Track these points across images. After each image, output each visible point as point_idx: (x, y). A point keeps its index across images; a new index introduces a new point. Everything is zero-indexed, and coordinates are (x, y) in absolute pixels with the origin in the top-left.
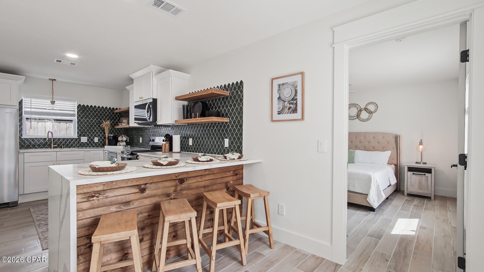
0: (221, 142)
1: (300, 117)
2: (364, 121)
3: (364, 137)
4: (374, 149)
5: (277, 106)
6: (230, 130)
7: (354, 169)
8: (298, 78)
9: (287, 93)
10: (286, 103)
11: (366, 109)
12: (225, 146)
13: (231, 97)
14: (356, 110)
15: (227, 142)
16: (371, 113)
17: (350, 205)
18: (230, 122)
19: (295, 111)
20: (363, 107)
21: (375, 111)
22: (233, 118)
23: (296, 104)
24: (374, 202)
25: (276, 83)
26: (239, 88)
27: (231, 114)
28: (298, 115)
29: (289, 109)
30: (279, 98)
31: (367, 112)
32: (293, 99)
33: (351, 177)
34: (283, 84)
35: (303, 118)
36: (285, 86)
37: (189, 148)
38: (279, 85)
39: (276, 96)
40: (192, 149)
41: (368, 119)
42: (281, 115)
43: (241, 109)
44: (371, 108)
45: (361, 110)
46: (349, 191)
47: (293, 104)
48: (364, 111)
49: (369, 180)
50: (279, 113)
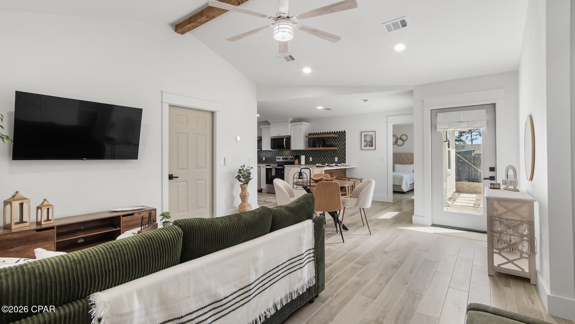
0: (332, 159)
1: (374, 149)
2: (400, 146)
3: (400, 156)
4: (406, 163)
5: (363, 144)
6: (338, 153)
7: (395, 174)
8: (373, 133)
9: (368, 139)
10: (368, 143)
11: (401, 139)
12: (336, 161)
13: (338, 138)
14: (395, 139)
15: (336, 159)
16: (404, 141)
17: (394, 192)
18: (338, 149)
19: (372, 146)
20: (399, 137)
21: (406, 140)
22: (340, 148)
23: (372, 143)
24: (404, 189)
25: (363, 134)
26: (343, 134)
27: (338, 146)
28: (373, 148)
29: (369, 145)
30: (365, 140)
31: (401, 140)
32: (371, 141)
33: (394, 178)
34: (366, 135)
35: (375, 149)
36: (367, 136)
37: (310, 163)
38: (365, 135)
39: (363, 139)
40: (312, 163)
41: (402, 145)
42: (366, 147)
43: (345, 144)
44: (404, 138)
45: (398, 139)
46: (393, 185)
47: (371, 143)
48: (400, 140)
49: (402, 179)
50: (365, 147)
